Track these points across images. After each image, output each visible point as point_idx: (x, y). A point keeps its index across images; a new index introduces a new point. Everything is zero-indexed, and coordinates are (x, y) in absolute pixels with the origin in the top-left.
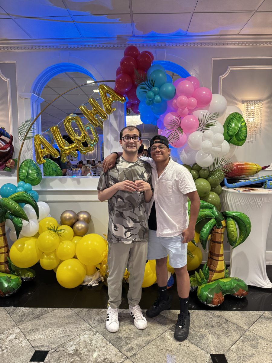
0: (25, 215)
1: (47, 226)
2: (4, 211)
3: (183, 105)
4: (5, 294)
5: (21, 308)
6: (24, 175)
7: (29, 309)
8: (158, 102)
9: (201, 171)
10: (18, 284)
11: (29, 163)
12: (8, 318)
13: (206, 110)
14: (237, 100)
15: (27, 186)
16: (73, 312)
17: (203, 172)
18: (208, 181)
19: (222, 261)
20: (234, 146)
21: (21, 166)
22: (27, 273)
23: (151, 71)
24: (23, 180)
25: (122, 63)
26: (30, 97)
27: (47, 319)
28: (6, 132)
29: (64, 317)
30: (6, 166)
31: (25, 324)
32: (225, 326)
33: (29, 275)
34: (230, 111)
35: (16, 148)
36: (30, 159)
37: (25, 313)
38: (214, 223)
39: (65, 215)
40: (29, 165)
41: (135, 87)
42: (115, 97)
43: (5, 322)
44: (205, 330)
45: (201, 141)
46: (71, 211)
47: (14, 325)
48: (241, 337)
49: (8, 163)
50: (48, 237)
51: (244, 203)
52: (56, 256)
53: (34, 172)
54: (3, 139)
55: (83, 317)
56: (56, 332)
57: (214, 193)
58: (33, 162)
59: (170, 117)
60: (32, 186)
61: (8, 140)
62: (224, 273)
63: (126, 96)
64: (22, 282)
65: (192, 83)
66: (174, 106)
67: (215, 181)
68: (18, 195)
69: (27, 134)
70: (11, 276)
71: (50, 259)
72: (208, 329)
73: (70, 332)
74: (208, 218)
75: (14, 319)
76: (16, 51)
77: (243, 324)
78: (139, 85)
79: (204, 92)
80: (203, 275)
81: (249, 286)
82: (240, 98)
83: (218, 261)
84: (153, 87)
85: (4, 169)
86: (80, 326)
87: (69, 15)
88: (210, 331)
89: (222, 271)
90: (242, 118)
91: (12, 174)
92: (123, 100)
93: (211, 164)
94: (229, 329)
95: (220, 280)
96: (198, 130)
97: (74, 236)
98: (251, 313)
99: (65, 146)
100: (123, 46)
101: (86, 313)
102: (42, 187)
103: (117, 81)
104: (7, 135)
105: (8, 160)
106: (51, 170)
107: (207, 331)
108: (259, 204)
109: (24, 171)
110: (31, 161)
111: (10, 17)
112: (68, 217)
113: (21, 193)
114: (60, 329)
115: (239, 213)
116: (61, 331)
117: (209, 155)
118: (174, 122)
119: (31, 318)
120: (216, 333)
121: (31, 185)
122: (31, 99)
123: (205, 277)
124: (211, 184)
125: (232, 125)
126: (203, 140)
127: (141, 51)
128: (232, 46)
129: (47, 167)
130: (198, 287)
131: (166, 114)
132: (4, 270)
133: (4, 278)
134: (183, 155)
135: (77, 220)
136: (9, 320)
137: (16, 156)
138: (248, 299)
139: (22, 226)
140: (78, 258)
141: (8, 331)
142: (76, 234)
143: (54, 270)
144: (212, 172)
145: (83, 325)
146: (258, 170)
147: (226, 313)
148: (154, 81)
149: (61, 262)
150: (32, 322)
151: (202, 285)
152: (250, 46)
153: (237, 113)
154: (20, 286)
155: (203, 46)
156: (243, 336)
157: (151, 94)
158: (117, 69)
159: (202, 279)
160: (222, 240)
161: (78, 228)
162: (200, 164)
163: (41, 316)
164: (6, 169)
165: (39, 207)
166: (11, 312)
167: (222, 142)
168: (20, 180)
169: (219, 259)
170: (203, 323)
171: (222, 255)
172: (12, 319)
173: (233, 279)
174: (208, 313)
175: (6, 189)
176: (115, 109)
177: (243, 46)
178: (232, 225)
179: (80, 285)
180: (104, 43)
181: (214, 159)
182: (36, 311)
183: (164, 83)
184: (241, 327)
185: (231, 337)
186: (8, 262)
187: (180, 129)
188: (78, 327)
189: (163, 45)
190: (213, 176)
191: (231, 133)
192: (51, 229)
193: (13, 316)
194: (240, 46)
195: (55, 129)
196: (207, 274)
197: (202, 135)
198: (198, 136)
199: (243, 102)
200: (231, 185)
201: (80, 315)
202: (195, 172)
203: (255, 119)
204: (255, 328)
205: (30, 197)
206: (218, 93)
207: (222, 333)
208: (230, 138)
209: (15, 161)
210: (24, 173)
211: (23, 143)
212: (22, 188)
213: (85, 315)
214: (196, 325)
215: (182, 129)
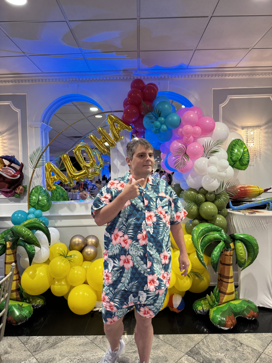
0: (38, 242)
1: (57, 252)
2: (16, 238)
3: (188, 134)
4: (17, 323)
5: (35, 337)
6: (35, 201)
7: (43, 338)
8: (165, 131)
9: (207, 194)
10: (29, 311)
11: (39, 189)
12: (23, 348)
13: (210, 138)
14: (237, 126)
15: (38, 212)
16: (87, 339)
17: (210, 195)
18: (215, 204)
19: (232, 283)
20: (238, 170)
21: (31, 192)
22: (38, 300)
23: (157, 102)
24: (33, 207)
25: (130, 95)
26: (40, 126)
27: (63, 348)
28: (17, 160)
29: (80, 345)
30: (15, 193)
31: (41, 354)
32: (240, 349)
33: (40, 302)
34: (232, 138)
35: (26, 175)
36: (40, 186)
37: (39, 342)
38: (223, 246)
39: (74, 240)
40: (39, 192)
41: (141, 117)
42: (123, 127)
43: (20, 353)
44: (221, 353)
45: (207, 166)
46: (80, 236)
47: (30, 355)
48: (257, 360)
49: (18, 189)
50: (59, 263)
51: (250, 225)
52: (67, 282)
53: (45, 198)
54: (13, 167)
55: (98, 344)
56: (73, 361)
57: (221, 216)
58: (43, 188)
59: (176, 145)
60: (43, 212)
61: (18, 167)
62: (234, 295)
63: (132, 125)
64: (33, 310)
65: (196, 112)
66: (179, 134)
67: (222, 204)
68: (30, 222)
69: (38, 162)
70: (22, 304)
71: (61, 285)
72: (223, 353)
73: (87, 361)
74: (217, 241)
75: (29, 349)
76: (27, 83)
77: (258, 347)
78: (146, 115)
79: (208, 121)
80: (214, 298)
81: (259, 308)
82: (239, 124)
83: (228, 283)
84: (160, 117)
85: (13, 196)
86: (97, 354)
87: (80, 52)
88: (226, 354)
89: (232, 293)
90: (244, 144)
91: (21, 200)
92: (129, 129)
93: (217, 189)
94: (244, 352)
95: (231, 302)
96: (203, 156)
97: (84, 261)
98: (264, 335)
99: (75, 173)
100: (129, 78)
101: (100, 340)
102: (50, 213)
103: (125, 112)
104: (17, 163)
105: (17, 186)
106: (58, 195)
107: (223, 355)
108: (264, 225)
109: (34, 197)
110: (41, 187)
111: (25, 55)
112: (77, 242)
113: (34, 220)
114: (77, 358)
115: (246, 235)
116: (78, 360)
117: (215, 180)
118: (180, 149)
119: (46, 347)
120: (232, 356)
121: (41, 211)
122: (41, 128)
123: (216, 299)
124: (218, 207)
125: (234, 151)
126: (208, 166)
127: (146, 83)
128: (230, 77)
129: (55, 192)
130: (210, 310)
131: (171, 142)
132: (15, 298)
133: (15, 306)
134: (190, 180)
135: (86, 245)
136: (24, 350)
137: (26, 183)
138: (259, 320)
139: (35, 253)
140: (89, 284)
141: (24, 362)
142: (85, 259)
143: (65, 297)
144: (218, 195)
145: (99, 353)
146: (261, 192)
147: (239, 336)
148: (161, 112)
149: (71, 288)
150: (48, 351)
151: (213, 308)
152: (247, 77)
153: (239, 140)
154: (32, 313)
155: (204, 78)
156: (259, 359)
157: (158, 123)
158: (124, 100)
159: (214, 302)
160: (231, 262)
161: (87, 253)
162: (206, 187)
163: (56, 345)
164: (16, 196)
165: (50, 232)
166: (25, 341)
167: (227, 168)
168: (30, 206)
169: (229, 280)
170: (218, 347)
171: (232, 277)
172: (27, 349)
173: (243, 300)
174: (222, 336)
175: (18, 216)
176: (123, 137)
177: (241, 77)
178: (240, 247)
179: (92, 311)
180: (110, 76)
181: (220, 183)
182: (50, 340)
183: (170, 114)
184: (256, 350)
185: (247, 361)
186: (19, 290)
187: (186, 155)
188: (94, 355)
189: (166, 77)
190: (220, 200)
191: (234, 158)
192: (62, 255)
193: (28, 346)
194: (237, 77)
195: (66, 156)
196: (218, 296)
197: (208, 161)
198: (204, 162)
199: (243, 128)
200: (235, 207)
201: (95, 343)
202: (201, 196)
203: (255, 144)
204: (269, 350)
205: (41, 224)
206: (219, 121)
207: (238, 357)
208: (234, 163)
209: (24, 188)
210: (35, 199)
211: (34, 171)
212: (33, 214)
213: (100, 342)
214: (211, 350)
215: (188, 155)
